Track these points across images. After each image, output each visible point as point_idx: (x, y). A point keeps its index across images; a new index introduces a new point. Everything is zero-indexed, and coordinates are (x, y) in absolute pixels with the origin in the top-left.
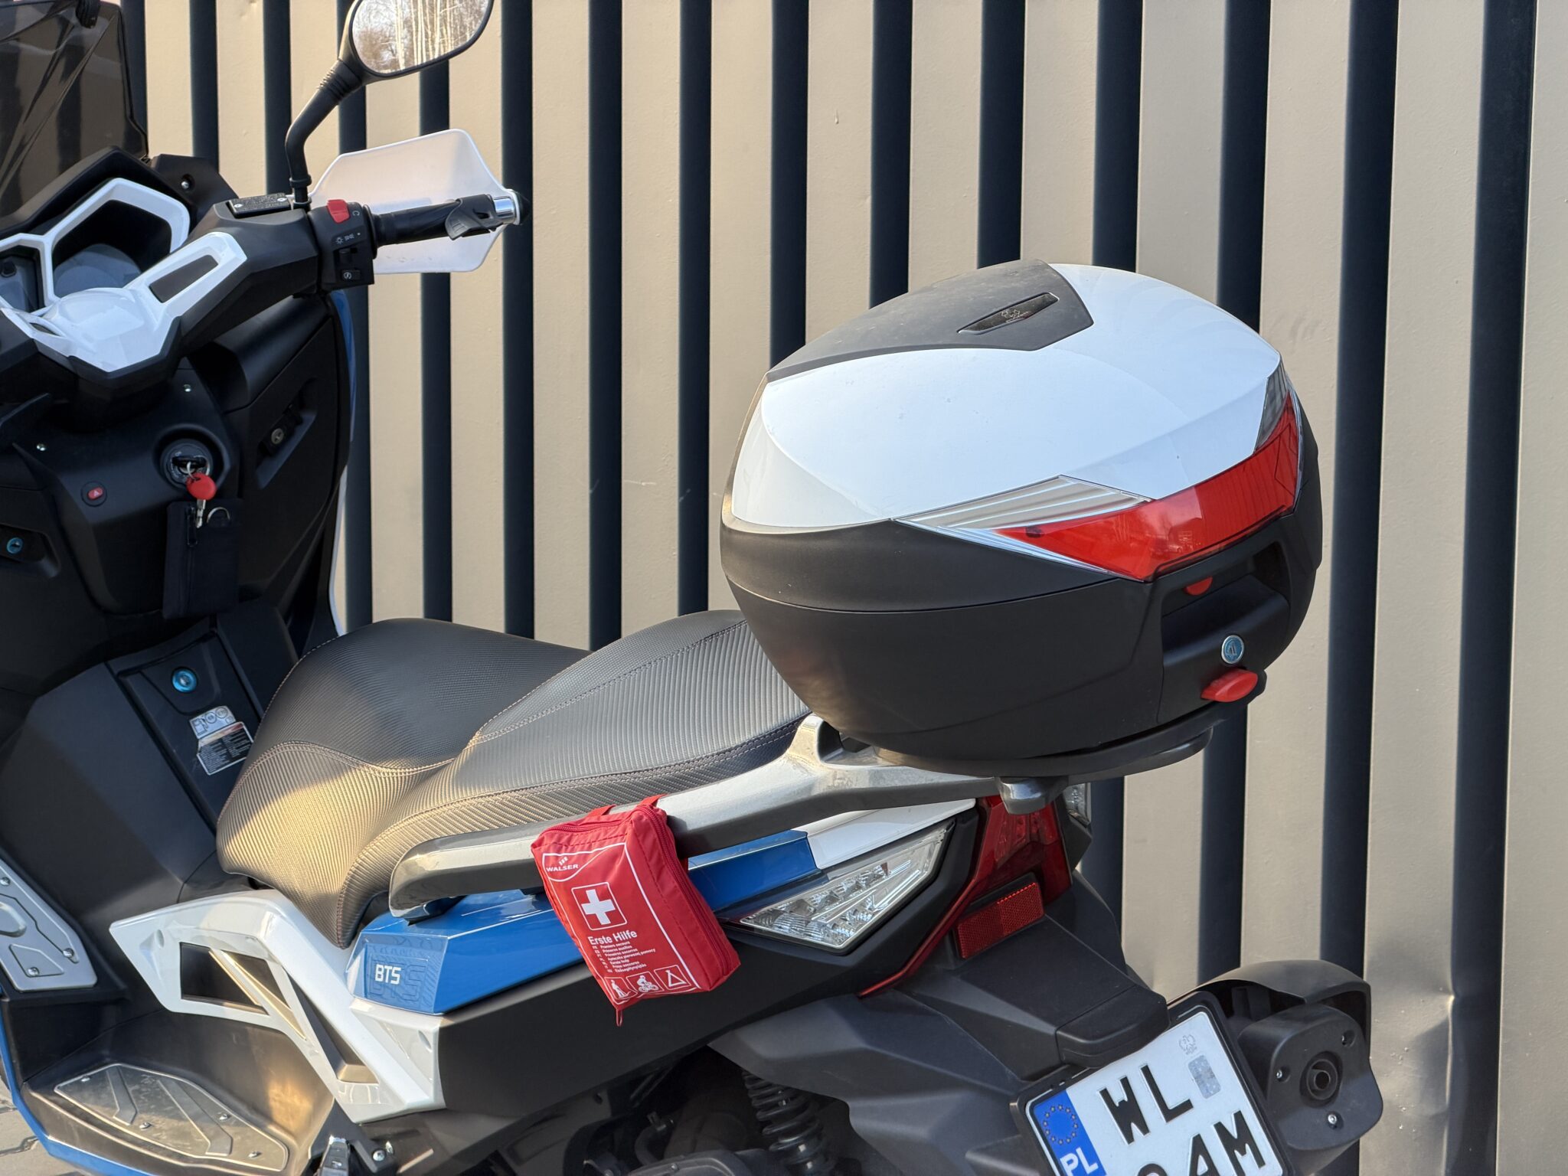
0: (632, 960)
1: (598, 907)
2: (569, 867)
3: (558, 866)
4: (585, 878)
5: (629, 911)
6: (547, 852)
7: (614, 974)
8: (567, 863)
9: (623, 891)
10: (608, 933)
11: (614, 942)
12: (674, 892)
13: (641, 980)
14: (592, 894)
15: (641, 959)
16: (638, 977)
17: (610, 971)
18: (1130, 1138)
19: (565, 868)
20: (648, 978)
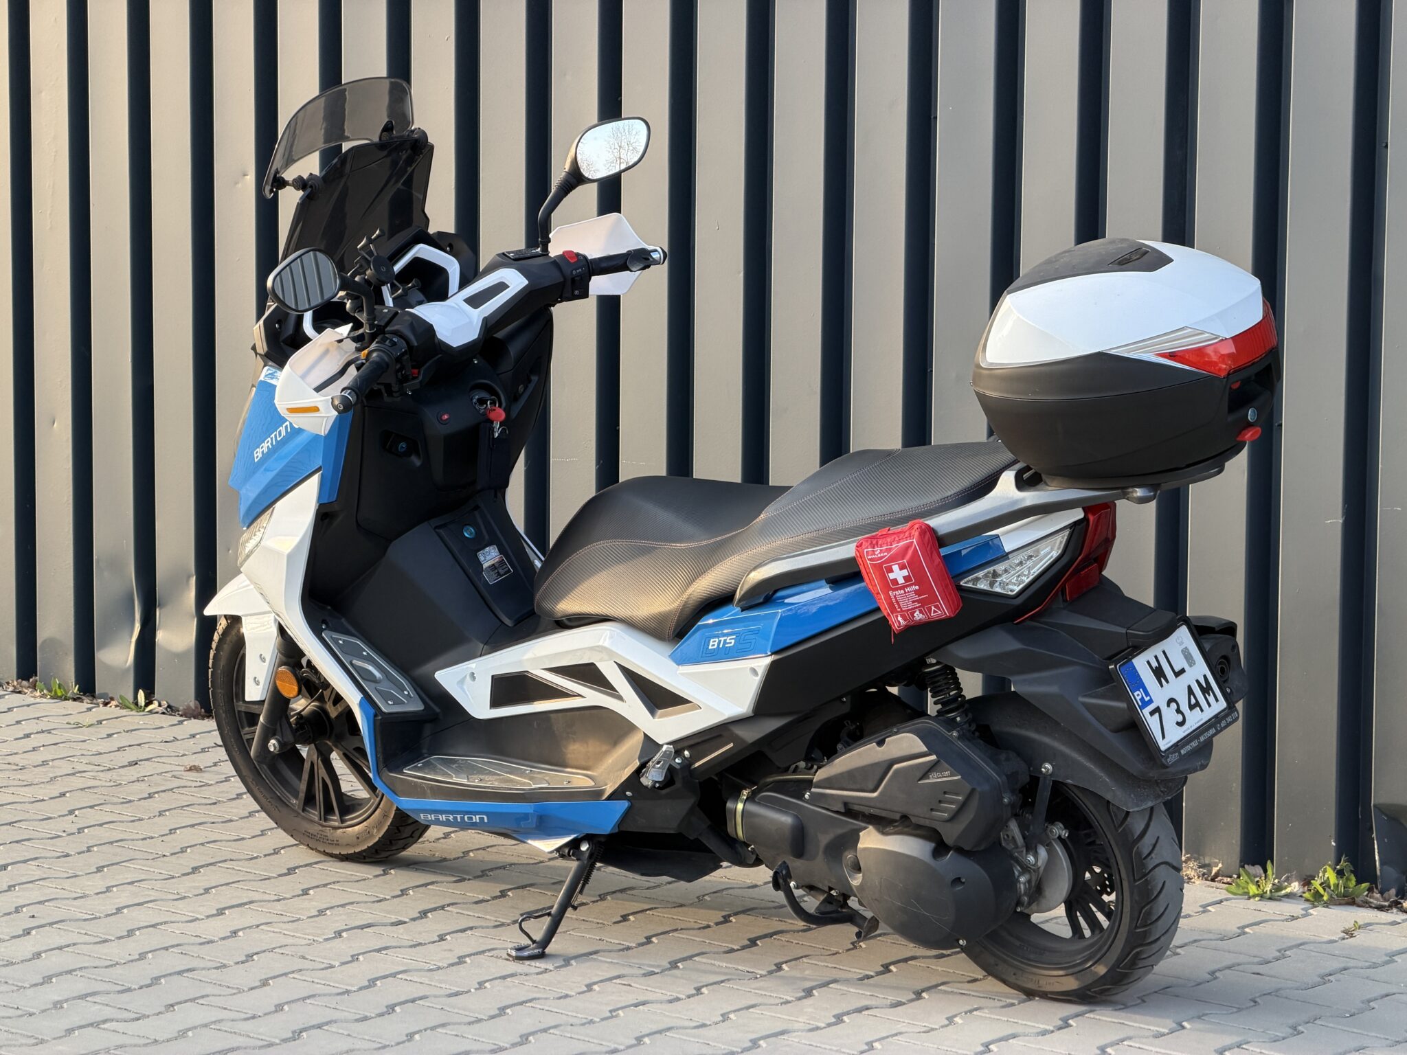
0: (913, 602)
1: (898, 574)
2: (882, 555)
3: (875, 555)
4: (892, 559)
5: (917, 576)
6: (867, 548)
7: (902, 611)
8: (880, 553)
9: (914, 565)
10: (903, 588)
11: (905, 593)
12: (939, 564)
13: (917, 612)
14: (895, 568)
15: (918, 601)
16: (915, 612)
17: (899, 610)
18: (1162, 686)
19: (879, 555)
20: (921, 612)
